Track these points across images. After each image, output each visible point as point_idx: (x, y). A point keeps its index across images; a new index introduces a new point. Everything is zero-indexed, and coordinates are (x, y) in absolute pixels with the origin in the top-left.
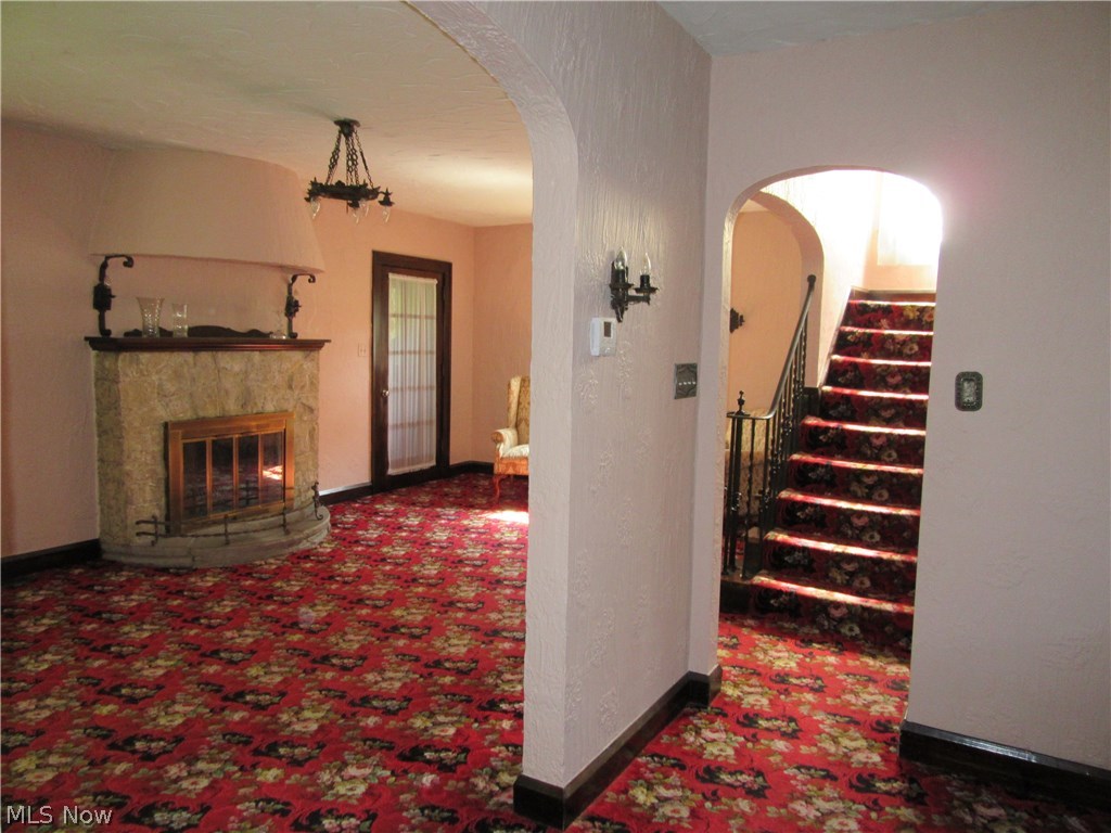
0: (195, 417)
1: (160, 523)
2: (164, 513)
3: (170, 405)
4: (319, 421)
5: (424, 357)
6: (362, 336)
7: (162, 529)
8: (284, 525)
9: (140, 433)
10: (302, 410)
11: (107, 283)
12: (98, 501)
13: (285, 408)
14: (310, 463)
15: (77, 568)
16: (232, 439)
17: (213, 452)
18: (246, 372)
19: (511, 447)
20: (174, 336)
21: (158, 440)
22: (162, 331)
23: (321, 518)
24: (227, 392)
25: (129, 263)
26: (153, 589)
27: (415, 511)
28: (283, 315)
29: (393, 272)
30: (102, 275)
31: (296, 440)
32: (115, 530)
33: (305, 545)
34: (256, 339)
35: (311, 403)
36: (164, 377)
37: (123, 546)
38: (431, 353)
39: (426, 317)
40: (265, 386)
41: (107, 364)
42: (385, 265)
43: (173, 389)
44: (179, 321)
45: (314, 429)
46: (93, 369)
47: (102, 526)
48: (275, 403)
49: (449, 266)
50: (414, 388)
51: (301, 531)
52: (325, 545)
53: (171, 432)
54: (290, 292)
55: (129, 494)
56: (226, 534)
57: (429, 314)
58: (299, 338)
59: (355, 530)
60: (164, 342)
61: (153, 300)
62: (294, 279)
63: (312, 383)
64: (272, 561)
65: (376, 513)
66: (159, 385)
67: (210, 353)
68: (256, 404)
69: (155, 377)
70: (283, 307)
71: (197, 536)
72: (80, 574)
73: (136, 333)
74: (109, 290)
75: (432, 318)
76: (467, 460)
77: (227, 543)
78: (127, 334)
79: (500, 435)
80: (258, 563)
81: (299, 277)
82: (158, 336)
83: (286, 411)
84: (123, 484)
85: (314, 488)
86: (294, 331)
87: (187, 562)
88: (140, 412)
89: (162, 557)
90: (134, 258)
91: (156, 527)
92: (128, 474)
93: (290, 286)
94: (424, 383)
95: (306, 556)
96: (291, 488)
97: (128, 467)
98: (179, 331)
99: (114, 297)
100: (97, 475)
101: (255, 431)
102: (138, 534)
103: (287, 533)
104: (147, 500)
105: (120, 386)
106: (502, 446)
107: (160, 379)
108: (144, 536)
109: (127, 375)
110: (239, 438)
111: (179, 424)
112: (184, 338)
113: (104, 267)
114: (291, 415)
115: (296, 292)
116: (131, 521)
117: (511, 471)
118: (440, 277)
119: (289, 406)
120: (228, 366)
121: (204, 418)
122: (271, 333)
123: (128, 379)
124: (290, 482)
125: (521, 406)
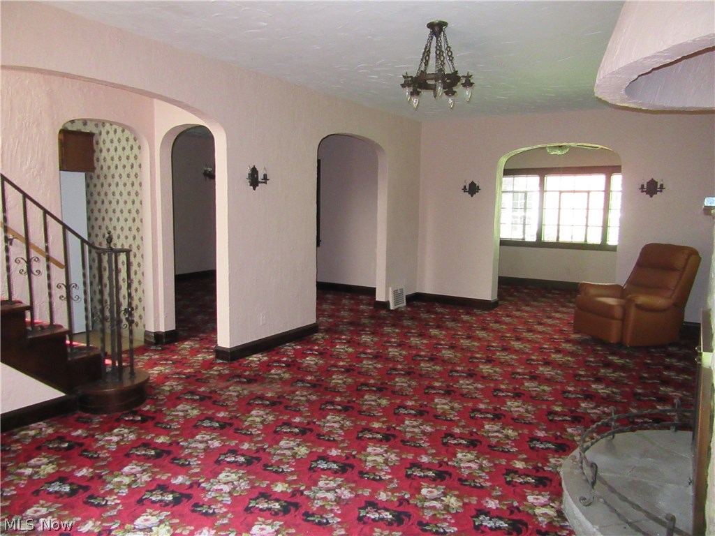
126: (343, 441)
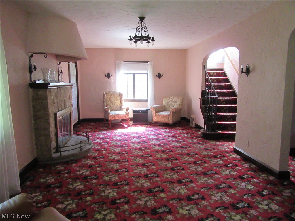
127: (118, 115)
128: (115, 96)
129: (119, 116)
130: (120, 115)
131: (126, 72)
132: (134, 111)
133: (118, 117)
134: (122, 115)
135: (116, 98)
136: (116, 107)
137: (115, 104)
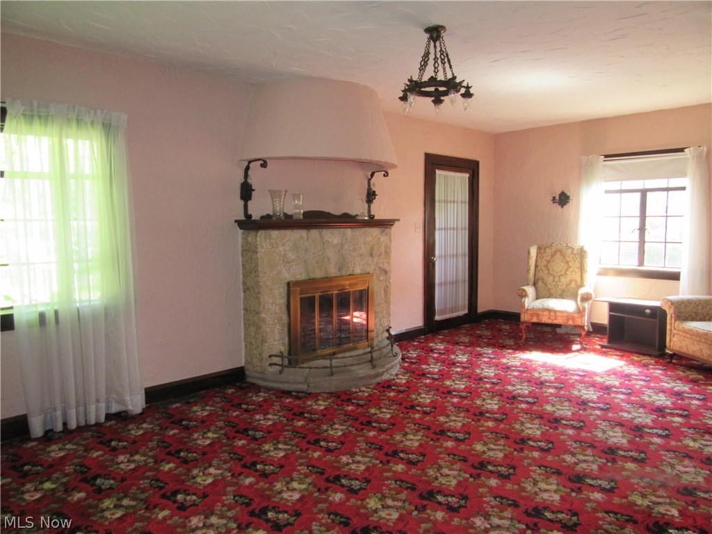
0: (307, 278)
1: (285, 357)
2: (287, 349)
3: (291, 269)
4: (391, 281)
5: (460, 232)
6: (418, 216)
7: (286, 362)
8: (371, 361)
9: (271, 290)
10: (379, 272)
11: (249, 181)
12: (243, 339)
13: (368, 271)
14: (385, 312)
15: (230, 388)
16: (332, 294)
17: (320, 304)
18: (342, 244)
19: (533, 301)
20: (294, 218)
21: (283, 295)
22: (285, 215)
23: (395, 355)
24: (328, 258)
25: (264, 165)
26: (282, 410)
27: (460, 350)
28: (365, 202)
29: (439, 169)
30: (246, 175)
31: (375, 295)
32: (255, 360)
33: (386, 377)
34: (347, 220)
35: (386, 267)
36: (287, 249)
37: (260, 373)
38: (465, 229)
39: (462, 202)
40: (354, 254)
41: (249, 239)
42: (434, 163)
43: (293, 257)
44: (296, 207)
45: (387, 286)
46: (240, 243)
47: (246, 357)
48: (361, 267)
49: (477, 163)
50: (453, 255)
51: (383, 366)
52: (401, 377)
53: (292, 289)
54: (369, 185)
55: (264, 334)
56: (331, 367)
57: (463, 200)
58: (375, 218)
59: (420, 364)
60: (286, 223)
61: (280, 191)
62: (372, 175)
63: (386, 252)
64: (364, 389)
65: (432, 350)
66: (284, 254)
67: (318, 230)
68: (348, 268)
69: (281, 249)
70: (365, 196)
71: (310, 368)
72: (233, 393)
73: (268, 216)
74: (251, 185)
75: (465, 202)
76: (492, 308)
77: (332, 374)
78: (262, 217)
79: (524, 291)
80: (354, 390)
81: (376, 174)
82: (283, 218)
83: (369, 273)
84: (260, 327)
85: (388, 331)
86: (372, 213)
87: (304, 387)
88: (271, 275)
89: (287, 382)
90: (268, 161)
91: (283, 360)
92: (264, 320)
93: (369, 180)
94: (460, 252)
95: (387, 385)
96: (373, 331)
97: (263, 315)
98: (296, 214)
99: (254, 190)
100: (242, 320)
101: (349, 289)
102: (270, 365)
103: (374, 367)
104: (276, 340)
105: (259, 255)
106: (527, 300)
107: (285, 250)
108: (274, 366)
109: (263, 247)
110: (337, 294)
111: (298, 283)
112: (300, 219)
113: (247, 169)
114: (373, 275)
115: (374, 184)
116: (266, 355)
117: (535, 320)
118: (471, 172)
119: (370, 270)
120: (330, 240)
121: (314, 279)
122: (357, 215)
123: (263, 250)
124: (371, 326)
125: (538, 269)
126: (441, 453)
127: (549, 311)
128: (564, 257)
129: (552, 314)
130: (555, 312)
131: (616, 185)
132: (614, 307)
133: (547, 317)
134: (561, 312)
135: (567, 262)
136: (564, 287)
137: (563, 279)
